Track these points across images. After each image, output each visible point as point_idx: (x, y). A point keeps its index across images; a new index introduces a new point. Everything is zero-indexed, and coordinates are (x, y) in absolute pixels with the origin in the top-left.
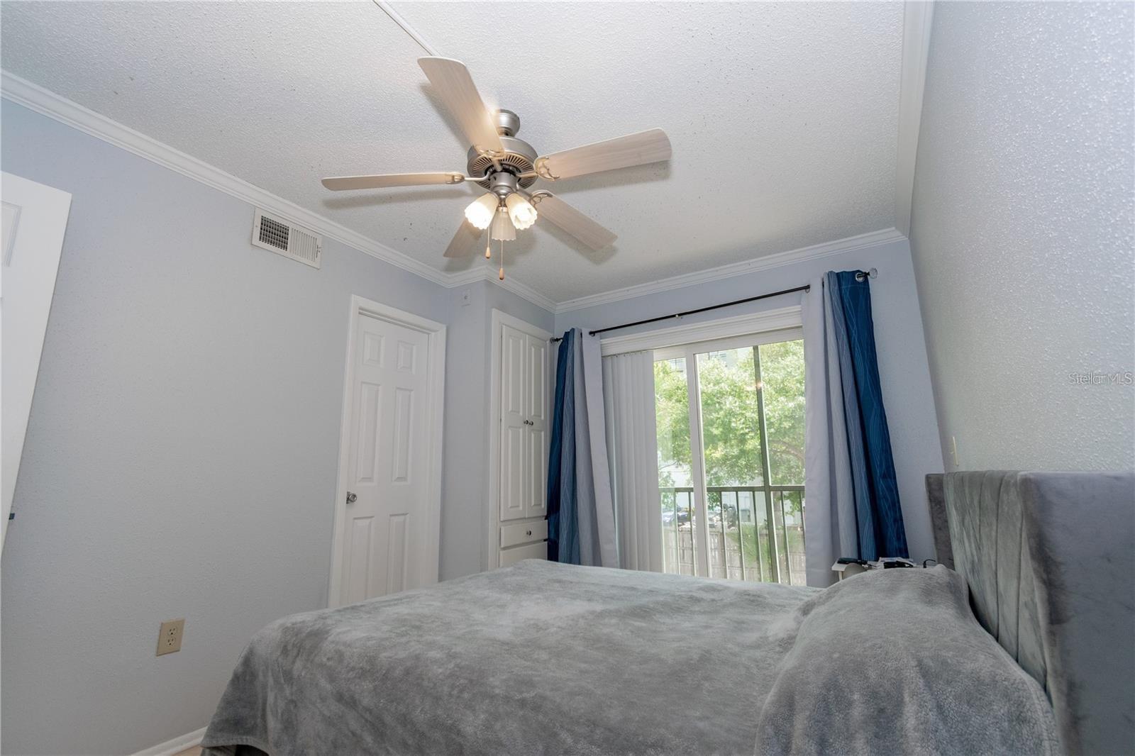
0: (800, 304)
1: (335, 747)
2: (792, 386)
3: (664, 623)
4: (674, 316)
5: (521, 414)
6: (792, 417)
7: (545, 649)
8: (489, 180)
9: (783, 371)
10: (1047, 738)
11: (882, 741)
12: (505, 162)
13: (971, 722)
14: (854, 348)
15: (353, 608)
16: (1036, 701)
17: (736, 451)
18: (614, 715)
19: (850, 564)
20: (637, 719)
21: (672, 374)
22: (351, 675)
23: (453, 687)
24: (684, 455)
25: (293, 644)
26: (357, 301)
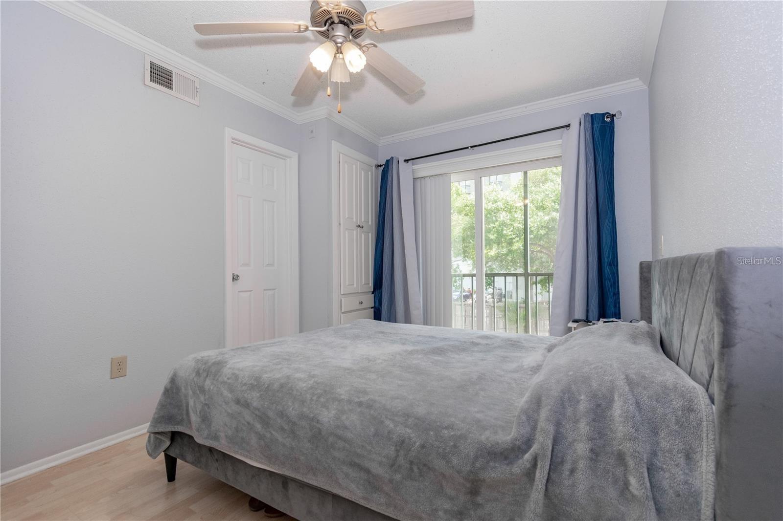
0: (561, 139)
1: (237, 431)
2: (549, 205)
3: (454, 358)
4: (468, 148)
5: (354, 220)
6: (547, 227)
7: (374, 372)
8: (328, 30)
9: (542, 193)
10: (705, 420)
11: (597, 423)
12: (341, 15)
13: (657, 412)
14: (598, 172)
15: (243, 348)
16: (702, 399)
17: (505, 251)
18: (421, 410)
19: (580, 323)
20: (436, 412)
21: (462, 195)
22: (244, 388)
23: (313, 394)
24: (469, 253)
25: (203, 370)
26: (230, 133)
